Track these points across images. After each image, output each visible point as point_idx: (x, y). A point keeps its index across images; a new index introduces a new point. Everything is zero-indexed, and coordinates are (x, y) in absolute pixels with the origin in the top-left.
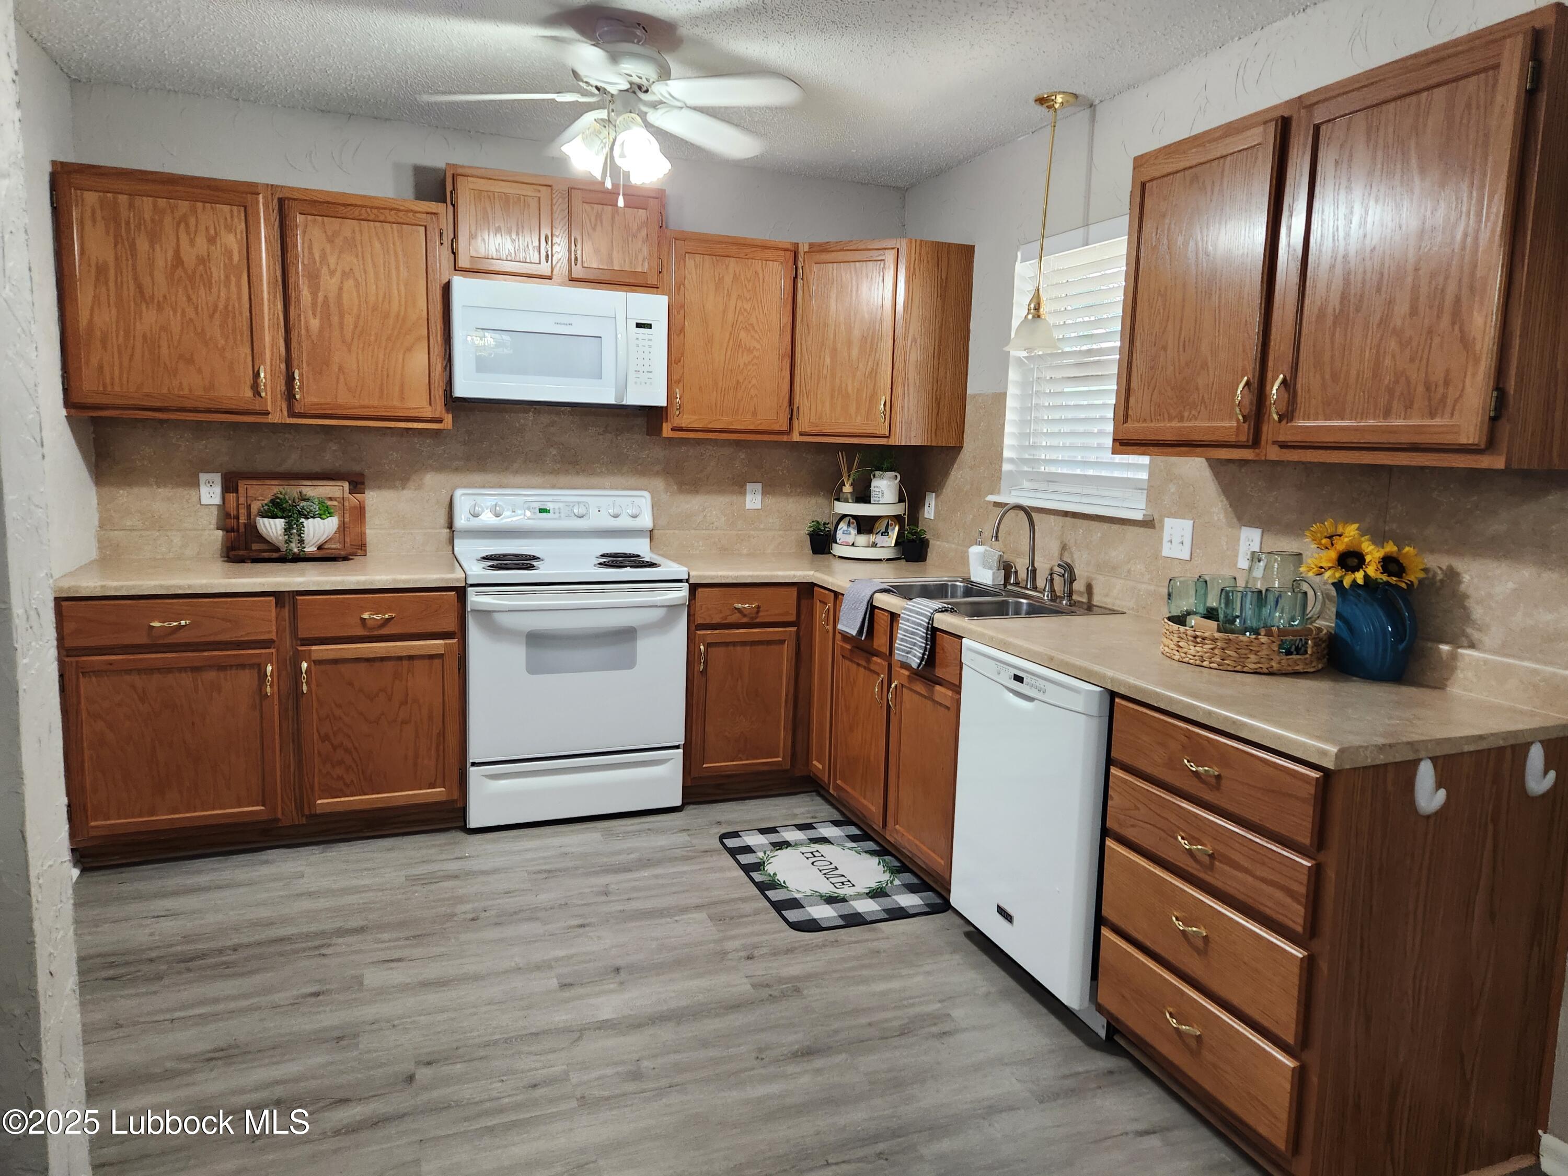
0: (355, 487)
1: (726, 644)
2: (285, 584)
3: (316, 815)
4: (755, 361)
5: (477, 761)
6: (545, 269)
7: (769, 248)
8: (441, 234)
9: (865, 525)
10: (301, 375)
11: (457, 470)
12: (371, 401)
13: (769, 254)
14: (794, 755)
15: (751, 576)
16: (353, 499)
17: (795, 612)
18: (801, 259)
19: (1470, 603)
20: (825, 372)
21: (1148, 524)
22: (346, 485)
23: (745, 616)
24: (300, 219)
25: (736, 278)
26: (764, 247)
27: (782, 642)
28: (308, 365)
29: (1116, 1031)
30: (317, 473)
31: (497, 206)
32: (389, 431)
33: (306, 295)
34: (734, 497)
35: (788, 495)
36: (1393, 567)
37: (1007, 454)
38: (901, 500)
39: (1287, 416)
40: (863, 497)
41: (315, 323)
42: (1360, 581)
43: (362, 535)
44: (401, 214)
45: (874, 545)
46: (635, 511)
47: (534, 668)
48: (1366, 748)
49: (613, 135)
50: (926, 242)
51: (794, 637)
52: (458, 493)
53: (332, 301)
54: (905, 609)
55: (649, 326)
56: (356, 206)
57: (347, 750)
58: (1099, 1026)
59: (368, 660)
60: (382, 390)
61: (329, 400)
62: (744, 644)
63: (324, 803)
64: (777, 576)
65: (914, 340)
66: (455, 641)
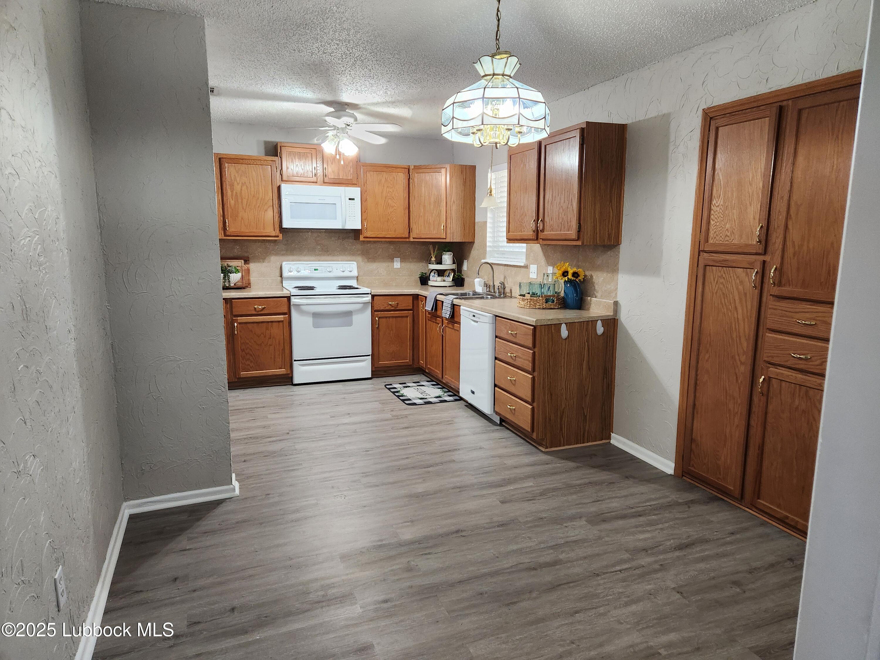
0: (246, 262)
1: (386, 317)
2: (228, 296)
3: (241, 378)
4: (394, 211)
5: (296, 359)
6: (314, 179)
7: (399, 168)
8: (276, 168)
9: (441, 273)
10: (228, 221)
11: (283, 255)
12: (253, 230)
13: (399, 170)
14: (413, 360)
15: (395, 292)
16: (246, 267)
17: (412, 306)
18: (411, 171)
19: (595, 285)
20: (421, 214)
21: (526, 267)
22: (243, 261)
23: (393, 307)
24: (226, 165)
25: (386, 180)
26: (396, 167)
27: (407, 317)
28: (231, 217)
29: (504, 421)
30: (232, 257)
31: (297, 157)
32: (258, 241)
33: (229, 193)
34: (389, 263)
35: (410, 262)
36: (576, 275)
37: (488, 244)
38: (454, 263)
39: (543, 231)
40: (440, 262)
41: (232, 202)
42: (567, 280)
43: (249, 280)
44: (262, 161)
45: (444, 281)
46: (351, 270)
47: (315, 326)
48: (544, 320)
49: (338, 140)
50: (457, 165)
51: (412, 314)
52: (284, 263)
53: (238, 195)
54: (445, 299)
55: (353, 199)
56: (245, 159)
57: (251, 355)
58: (497, 419)
59: (257, 323)
60: (257, 226)
61: (238, 230)
62: (393, 317)
63: (243, 374)
64: (404, 292)
65: (454, 202)
66: (287, 316)
